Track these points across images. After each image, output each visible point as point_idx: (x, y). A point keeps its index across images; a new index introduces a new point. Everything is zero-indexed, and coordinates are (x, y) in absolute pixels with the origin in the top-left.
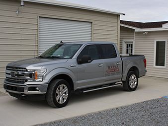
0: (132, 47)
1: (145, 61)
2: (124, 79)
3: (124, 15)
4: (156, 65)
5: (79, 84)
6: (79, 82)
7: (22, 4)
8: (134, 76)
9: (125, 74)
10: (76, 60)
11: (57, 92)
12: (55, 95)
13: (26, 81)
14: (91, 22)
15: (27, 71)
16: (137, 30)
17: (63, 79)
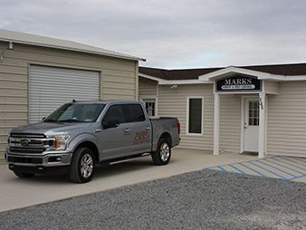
0: (153, 107)
1: (178, 125)
2: (154, 149)
3: (145, 60)
4: (190, 132)
5: (105, 154)
6: (104, 151)
7: (11, 47)
8: (165, 145)
9: (155, 142)
10: (100, 124)
11: (82, 164)
12: (80, 167)
13: (45, 150)
14: (100, 72)
15: (45, 137)
16: (161, 82)
17: (87, 147)
